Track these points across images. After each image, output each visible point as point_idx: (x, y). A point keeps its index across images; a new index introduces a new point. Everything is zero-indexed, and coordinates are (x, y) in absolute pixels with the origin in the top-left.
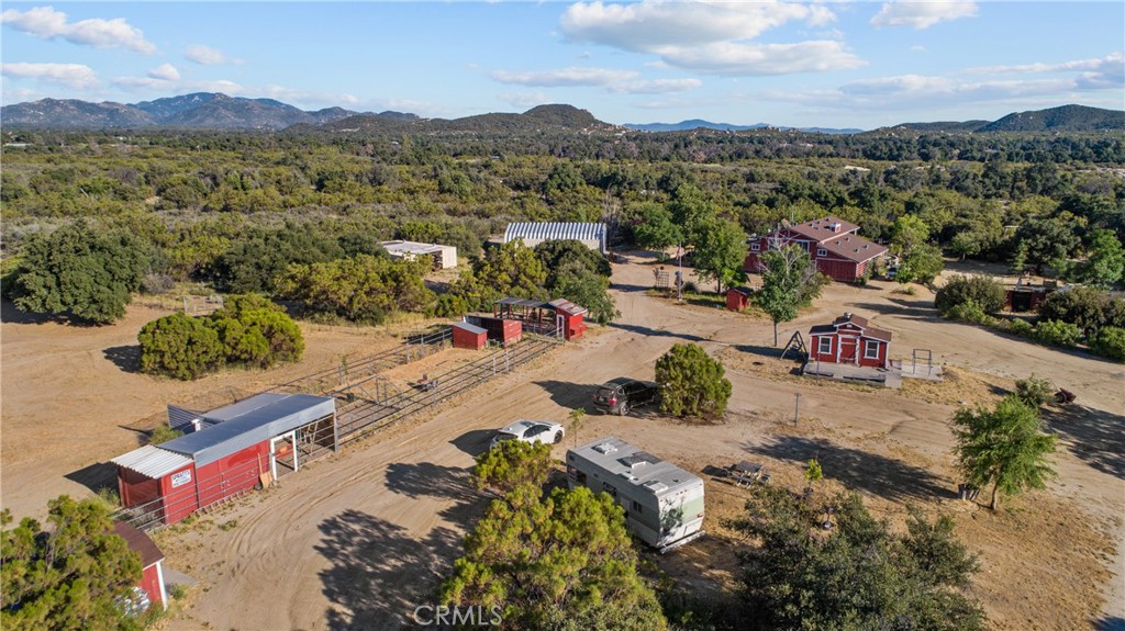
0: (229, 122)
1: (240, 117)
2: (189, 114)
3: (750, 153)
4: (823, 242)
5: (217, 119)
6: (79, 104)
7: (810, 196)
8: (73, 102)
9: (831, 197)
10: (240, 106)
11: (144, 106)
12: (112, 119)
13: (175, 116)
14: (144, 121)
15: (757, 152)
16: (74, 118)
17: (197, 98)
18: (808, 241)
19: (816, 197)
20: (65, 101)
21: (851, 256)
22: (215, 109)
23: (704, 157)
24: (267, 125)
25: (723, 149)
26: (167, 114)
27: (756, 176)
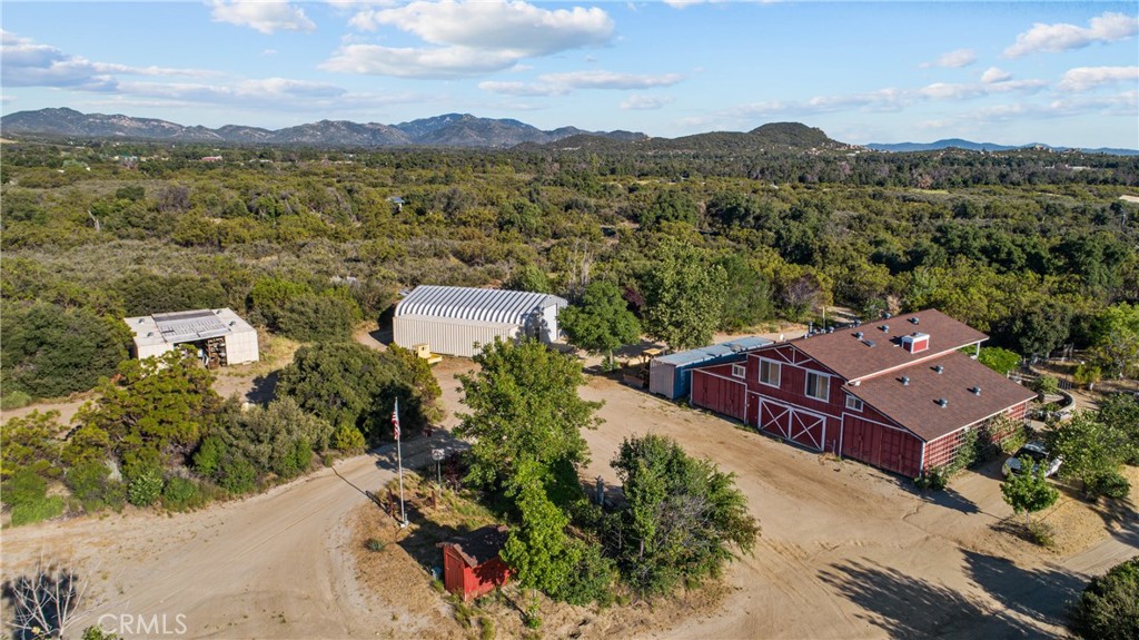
0: (473, 140)
1: (482, 137)
2: (439, 134)
3: (993, 178)
4: (857, 382)
5: (462, 138)
6: (348, 125)
7: (983, 250)
8: (345, 123)
9: (1017, 253)
10: (484, 126)
11: (404, 127)
12: (374, 138)
13: (427, 135)
14: (401, 140)
15: (1002, 177)
16: (344, 137)
17: (448, 119)
18: (828, 376)
19: (991, 253)
20: (338, 122)
21: (910, 423)
22: (461, 129)
23: (930, 181)
24: (504, 144)
25: (956, 172)
26: (422, 133)
27: (970, 209)
